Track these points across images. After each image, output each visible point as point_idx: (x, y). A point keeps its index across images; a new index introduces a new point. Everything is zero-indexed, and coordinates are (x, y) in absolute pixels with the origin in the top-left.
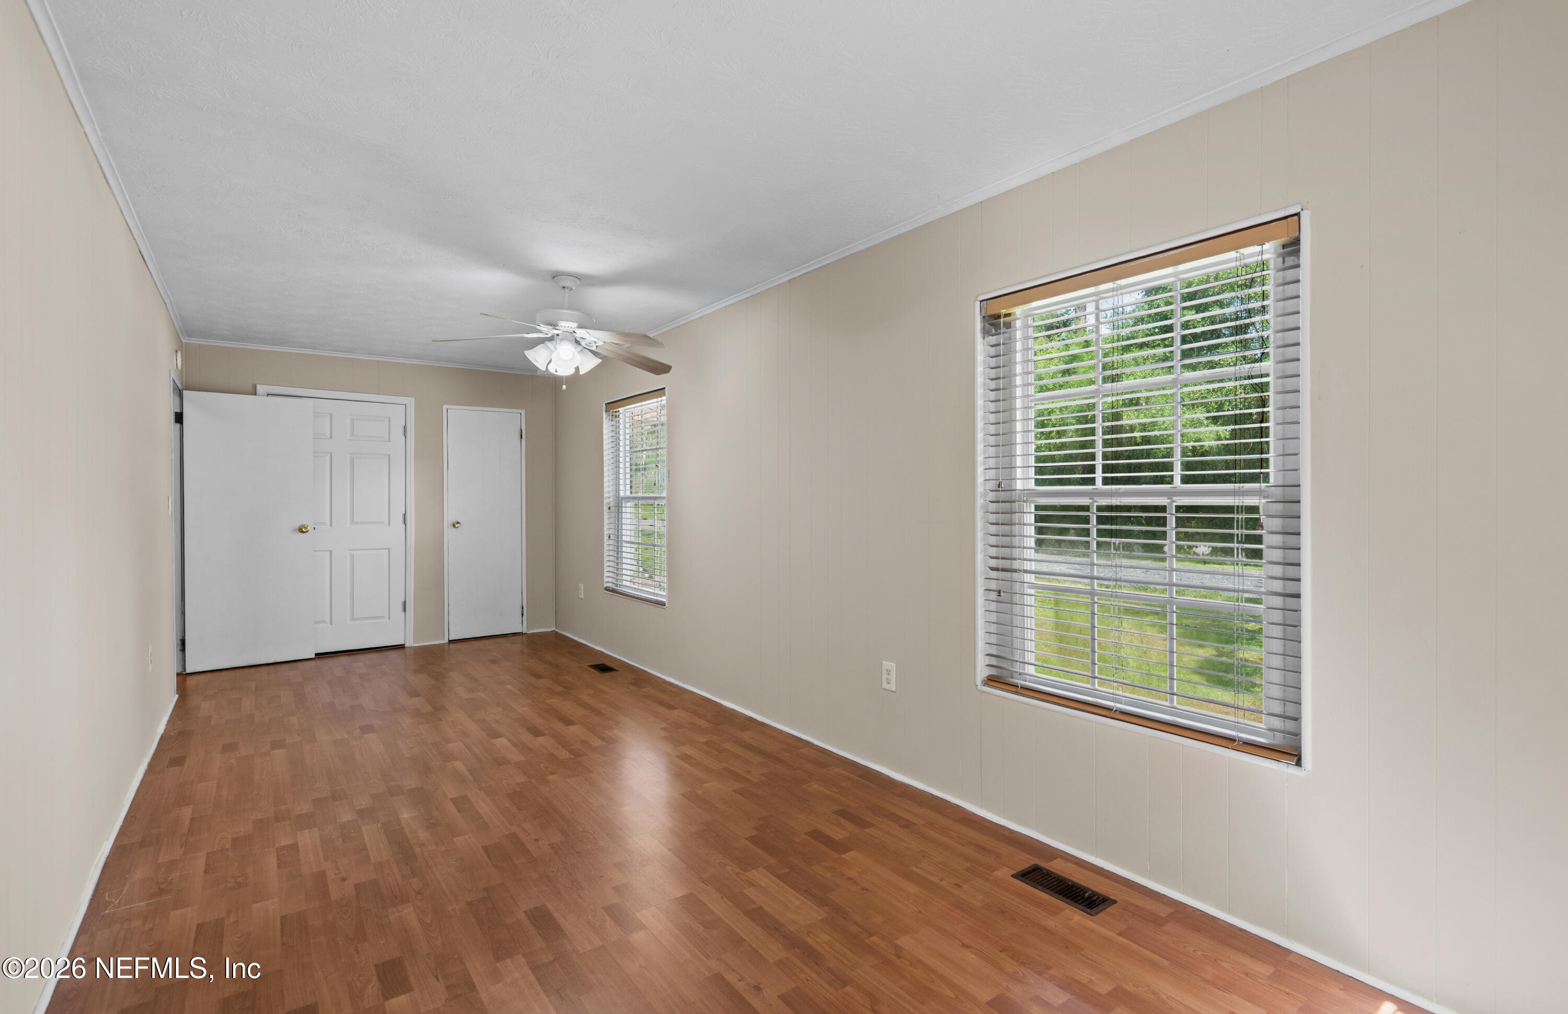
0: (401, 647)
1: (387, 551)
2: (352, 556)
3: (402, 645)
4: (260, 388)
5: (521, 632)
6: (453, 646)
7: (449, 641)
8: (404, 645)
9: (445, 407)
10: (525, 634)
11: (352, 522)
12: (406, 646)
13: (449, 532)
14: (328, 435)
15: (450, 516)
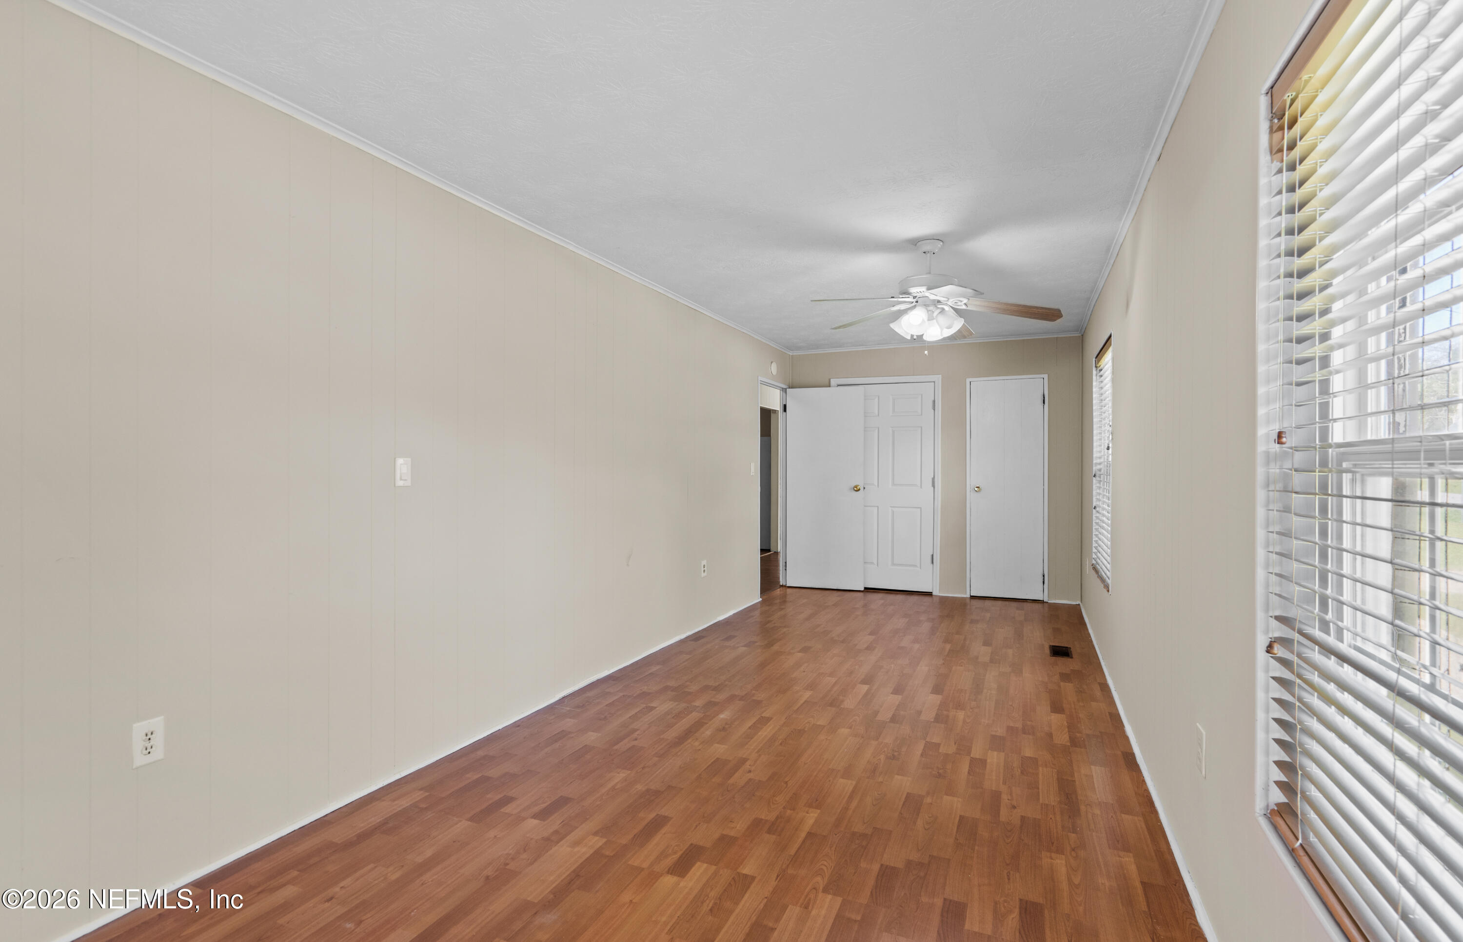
0: (929, 594)
1: (919, 510)
2: (893, 512)
3: (930, 592)
4: (833, 382)
5: (1042, 599)
6: (974, 602)
7: (971, 596)
8: (932, 593)
9: (968, 381)
10: (1046, 602)
11: (894, 484)
12: (934, 594)
13: (971, 496)
14: (877, 414)
15: (972, 481)
